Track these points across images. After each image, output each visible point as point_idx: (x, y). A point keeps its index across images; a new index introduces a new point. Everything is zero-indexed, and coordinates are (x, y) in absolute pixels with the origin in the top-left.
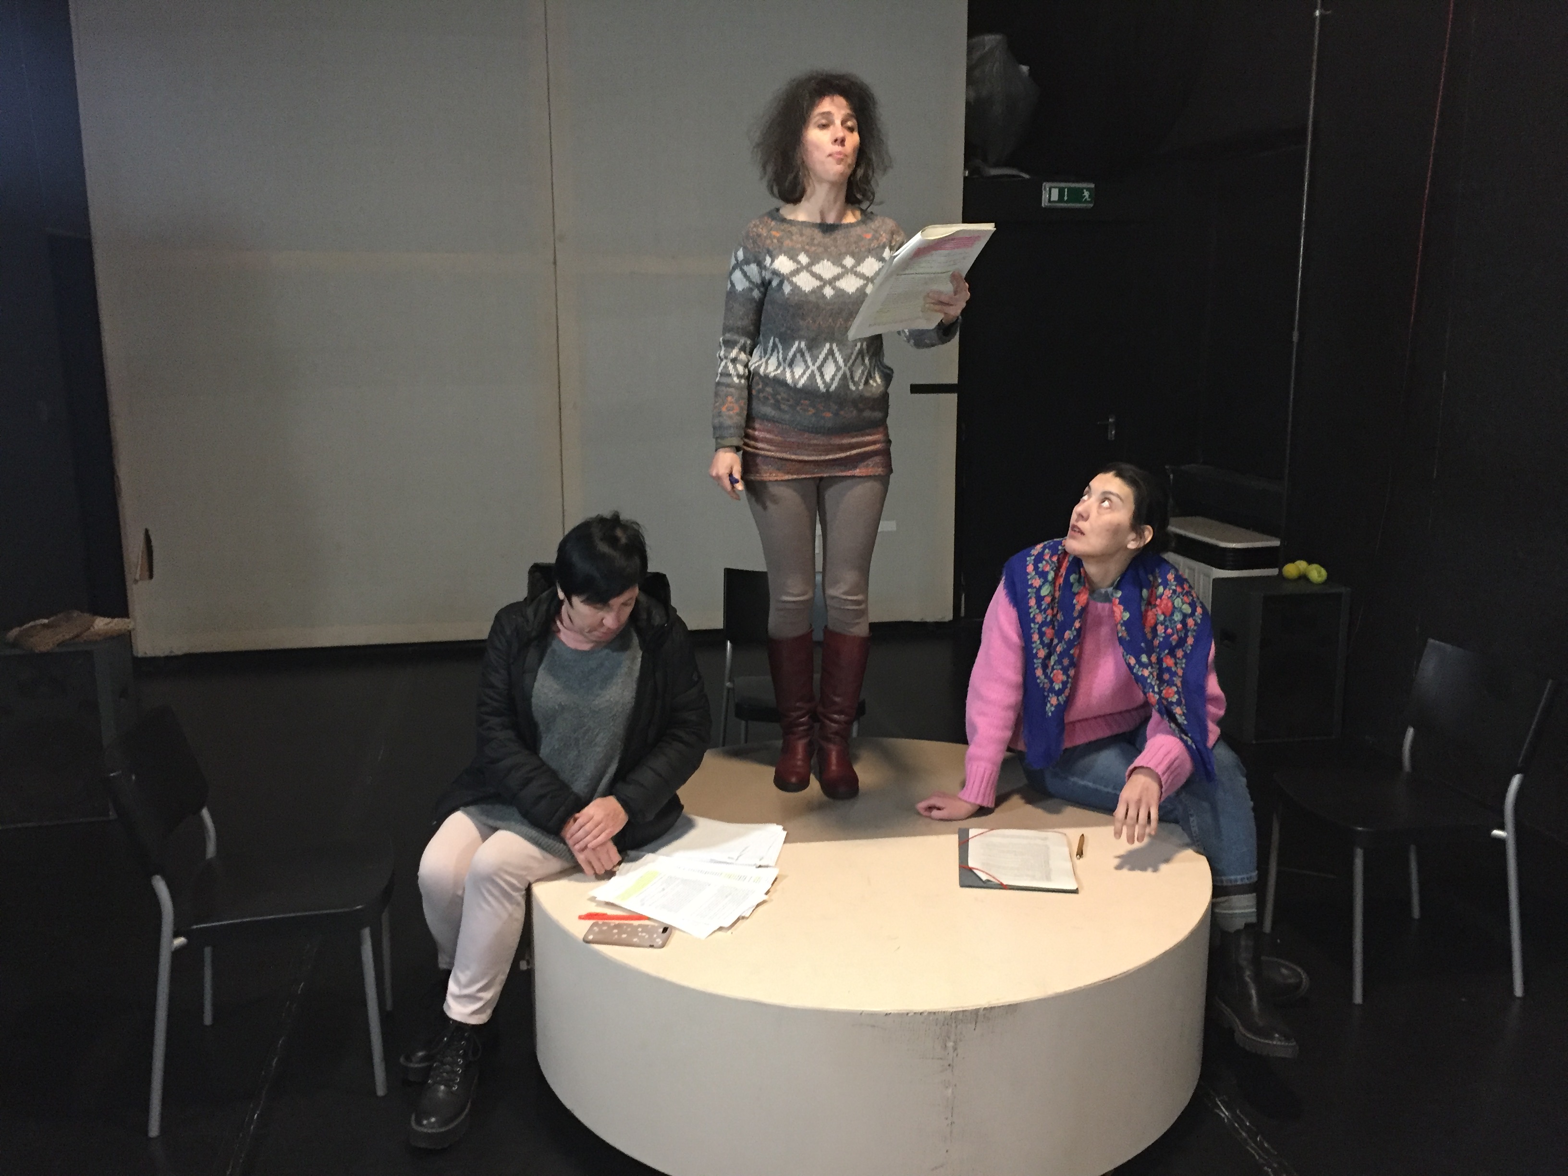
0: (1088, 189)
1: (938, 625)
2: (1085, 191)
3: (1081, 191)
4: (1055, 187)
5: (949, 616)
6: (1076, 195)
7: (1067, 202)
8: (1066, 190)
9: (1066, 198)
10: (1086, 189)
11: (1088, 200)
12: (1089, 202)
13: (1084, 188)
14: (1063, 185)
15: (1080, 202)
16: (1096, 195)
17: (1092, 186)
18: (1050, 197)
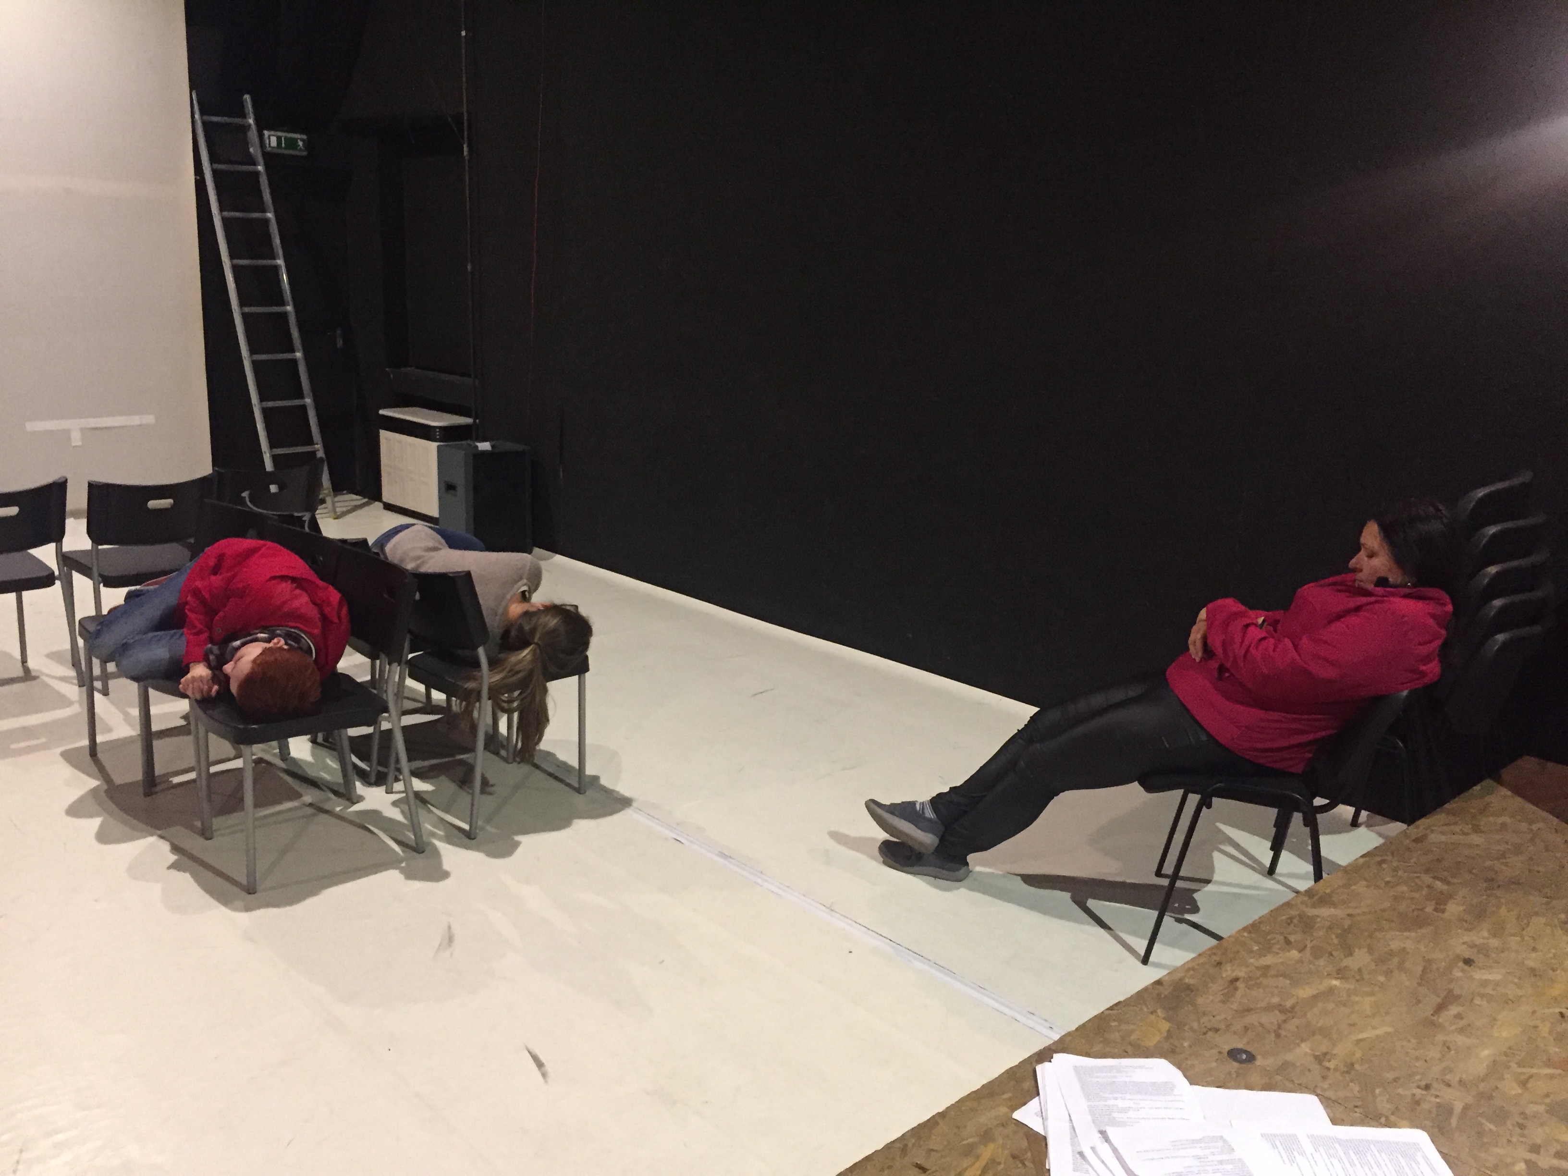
0: (302, 140)
2: (299, 141)
3: (295, 141)
4: (274, 136)
6: (292, 143)
7: (285, 148)
8: (283, 138)
10: (300, 138)
11: (302, 148)
12: (304, 151)
13: (297, 139)
14: (280, 134)
15: (296, 150)
16: (308, 144)
17: (305, 137)
18: (270, 142)
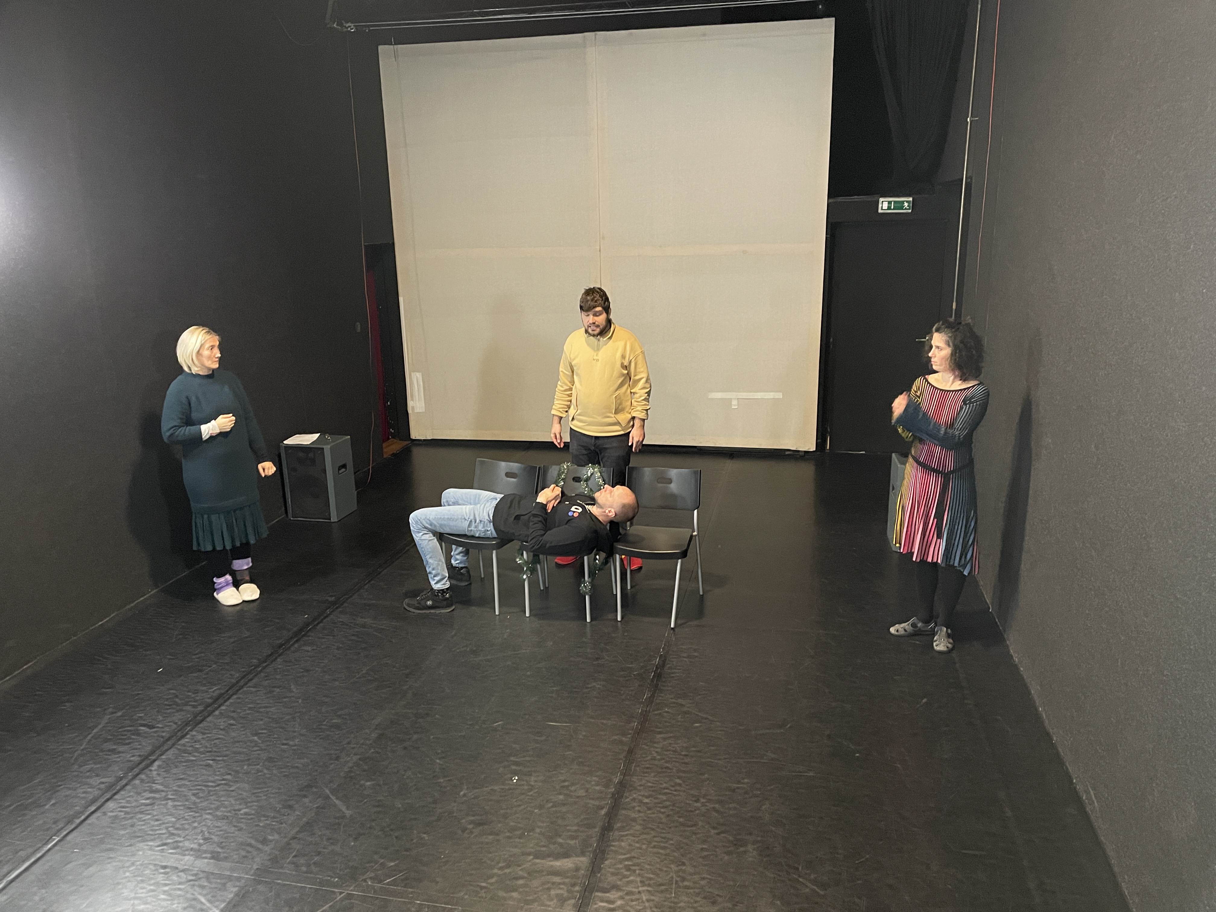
1: (806, 452)
2: (905, 202)
3: (902, 203)
4: (886, 201)
5: (812, 447)
6: (899, 205)
7: (894, 209)
8: (893, 202)
9: (892, 208)
12: (909, 209)
14: (891, 199)
15: (903, 209)
16: (914, 204)
17: (911, 199)
18: (883, 206)
